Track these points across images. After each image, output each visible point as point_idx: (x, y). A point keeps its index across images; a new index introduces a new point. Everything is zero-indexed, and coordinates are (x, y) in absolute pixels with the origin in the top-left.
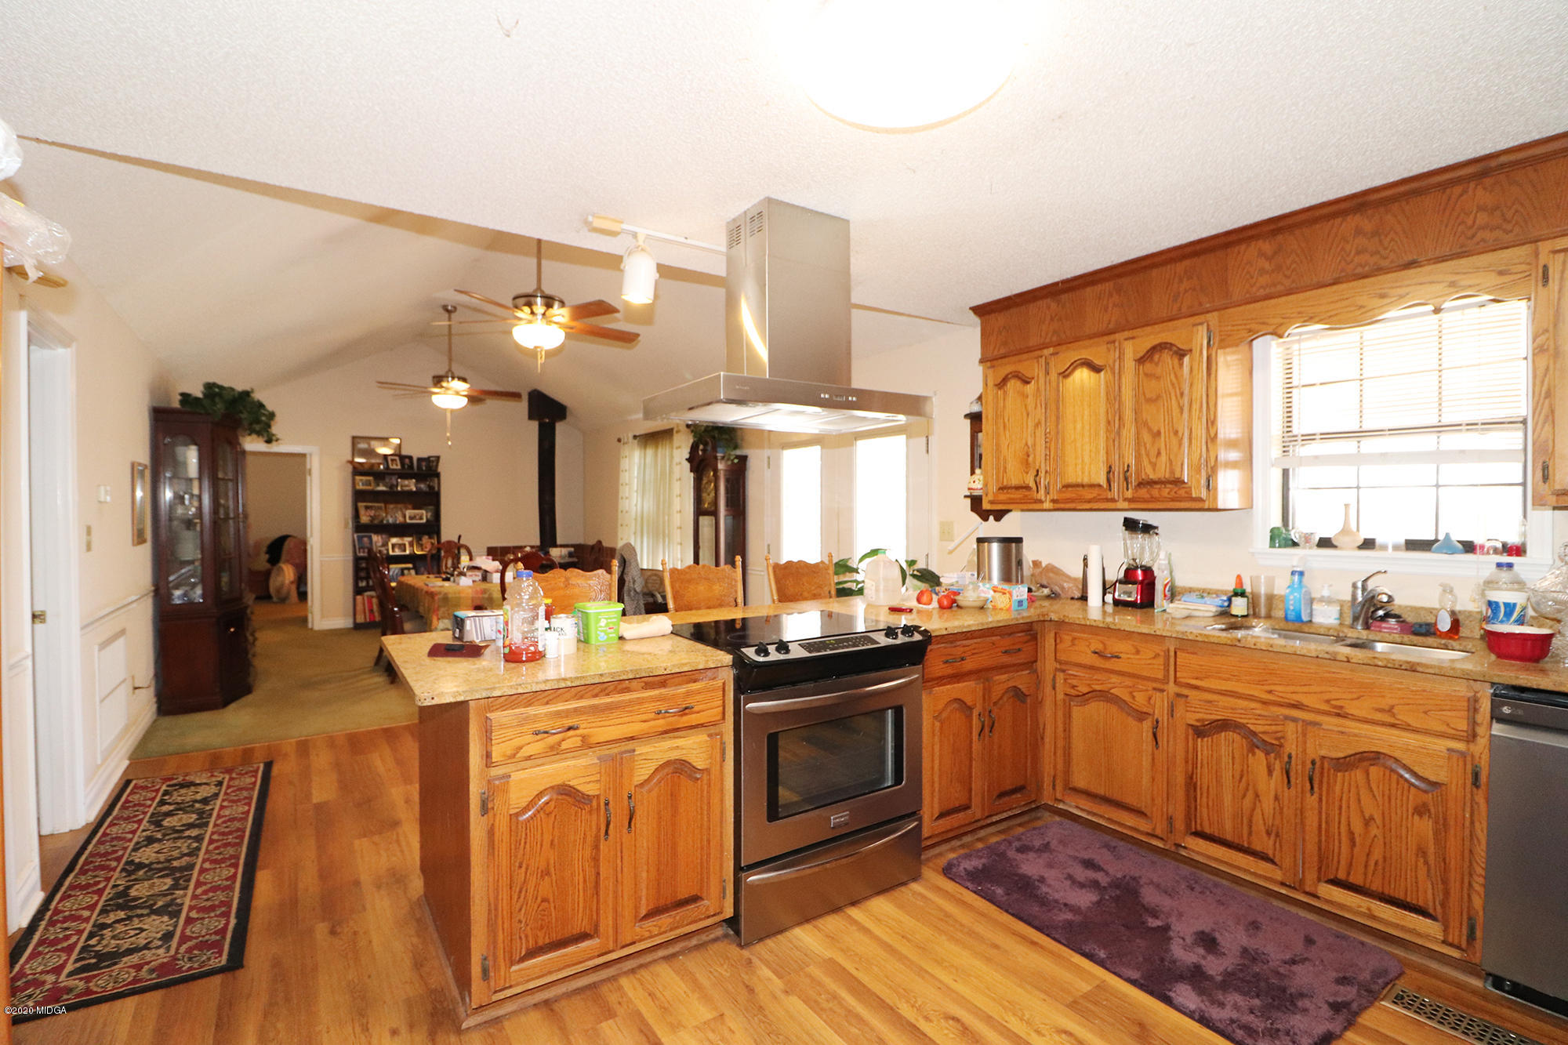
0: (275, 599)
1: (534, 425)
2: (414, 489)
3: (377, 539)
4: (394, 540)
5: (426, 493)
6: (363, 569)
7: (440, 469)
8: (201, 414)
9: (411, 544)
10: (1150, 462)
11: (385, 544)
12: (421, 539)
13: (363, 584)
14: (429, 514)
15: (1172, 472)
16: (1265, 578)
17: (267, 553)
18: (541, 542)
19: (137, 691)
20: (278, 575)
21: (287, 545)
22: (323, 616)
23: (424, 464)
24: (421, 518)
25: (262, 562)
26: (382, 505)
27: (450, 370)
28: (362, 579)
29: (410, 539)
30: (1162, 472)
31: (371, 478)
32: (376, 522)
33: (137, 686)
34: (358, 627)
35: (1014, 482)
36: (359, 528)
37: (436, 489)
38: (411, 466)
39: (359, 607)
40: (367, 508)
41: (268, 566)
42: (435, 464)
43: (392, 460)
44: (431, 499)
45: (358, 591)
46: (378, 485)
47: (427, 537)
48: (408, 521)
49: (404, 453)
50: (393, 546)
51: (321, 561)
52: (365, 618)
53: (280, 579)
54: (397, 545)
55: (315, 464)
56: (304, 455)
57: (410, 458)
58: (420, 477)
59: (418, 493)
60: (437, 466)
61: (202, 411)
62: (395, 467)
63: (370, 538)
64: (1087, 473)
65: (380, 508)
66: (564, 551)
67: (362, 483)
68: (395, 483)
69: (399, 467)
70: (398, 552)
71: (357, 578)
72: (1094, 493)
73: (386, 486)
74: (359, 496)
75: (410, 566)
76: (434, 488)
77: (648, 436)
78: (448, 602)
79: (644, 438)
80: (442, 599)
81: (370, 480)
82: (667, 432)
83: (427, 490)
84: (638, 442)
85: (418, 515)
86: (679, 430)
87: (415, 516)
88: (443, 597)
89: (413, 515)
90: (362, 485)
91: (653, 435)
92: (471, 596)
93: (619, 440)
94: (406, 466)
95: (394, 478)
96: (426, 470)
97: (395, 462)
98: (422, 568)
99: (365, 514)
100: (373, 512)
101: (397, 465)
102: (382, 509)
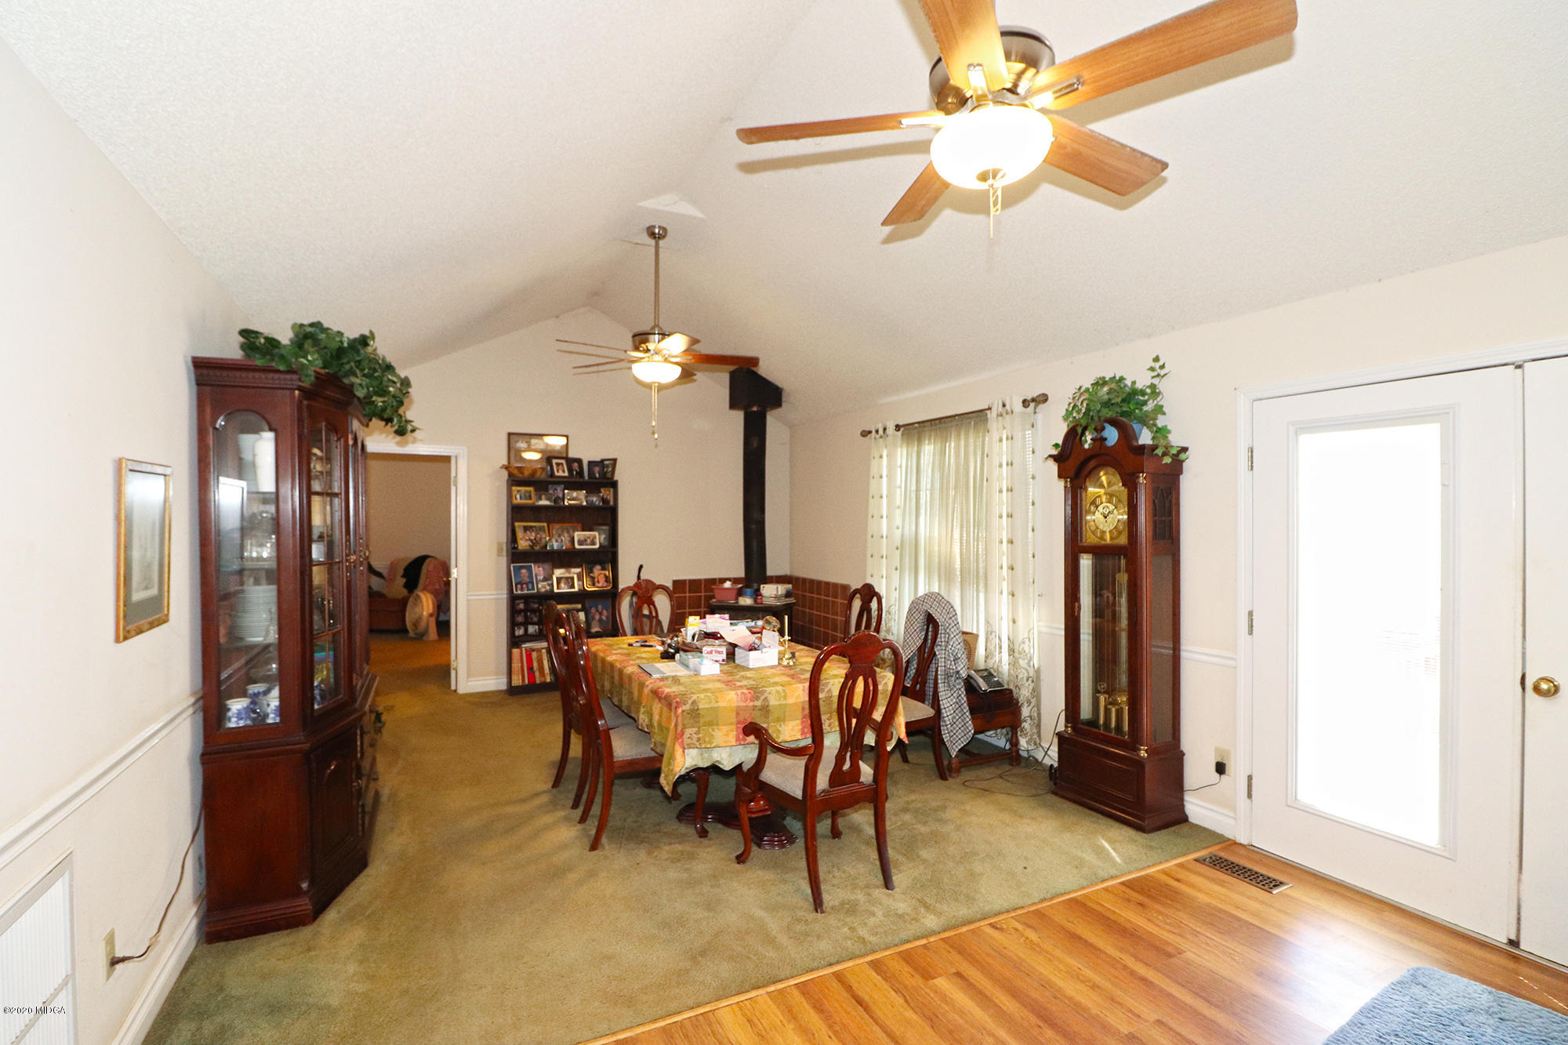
0: (411, 634)
1: (739, 416)
2: (585, 504)
3: (538, 571)
4: (559, 572)
5: (598, 508)
6: (521, 611)
7: (618, 476)
8: (278, 371)
9: (580, 578)
11: (548, 578)
12: (592, 572)
13: (520, 632)
14: (603, 537)
17: (403, 576)
18: (746, 574)
19: (119, 967)
20: (415, 604)
21: (427, 567)
22: (469, 675)
23: (597, 469)
24: (593, 543)
25: (398, 588)
26: (545, 524)
27: (656, 325)
28: (519, 625)
29: (578, 570)
31: (531, 489)
32: (537, 548)
33: (119, 954)
34: (512, 691)
36: (517, 556)
37: (612, 503)
38: (581, 473)
39: (516, 665)
40: (526, 529)
41: (405, 592)
42: (610, 469)
43: (558, 464)
44: (606, 516)
45: (514, 642)
46: (540, 499)
47: (598, 567)
48: (577, 546)
49: (572, 454)
50: (559, 580)
51: (468, 600)
52: (523, 680)
53: (417, 610)
54: (565, 580)
55: (461, 471)
56: (446, 459)
57: (579, 461)
58: (592, 487)
59: (590, 508)
60: (613, 472)
61: (282, 368)
62: (560, 474)
63: (529, 569)
65: (541, 529)
66: (781, 589)
67: (520, 496)
68: (561, 495)
69: (566, 474)
70: (564, 589)
71: (513, 624)
73: (550, 501)
74: (517, 513)
75: (579, 606)
76: (608, 502)
77: (925, 424)
78: (699, 717)
79: (916, 428)
80: (689, 714)
81: (530, 492)
82: (971, 415)
83: (601, 504)
84: (902, 435)
85: (589, 538)
86: (1009, 410)
87: (586, 540)
88: (690, 710)
89: (582, 539)
90: (521, 498)
91: (937, 422)
92: (735, 705)
93: (866, 434)
94: (575, 473)
95: (560, 488)
96: (599, 478)
97: (560, 467)
98: (593, 610)
99: (524, 537)
100: (533, 534)
101: (564, 471)
102: (544, 531)
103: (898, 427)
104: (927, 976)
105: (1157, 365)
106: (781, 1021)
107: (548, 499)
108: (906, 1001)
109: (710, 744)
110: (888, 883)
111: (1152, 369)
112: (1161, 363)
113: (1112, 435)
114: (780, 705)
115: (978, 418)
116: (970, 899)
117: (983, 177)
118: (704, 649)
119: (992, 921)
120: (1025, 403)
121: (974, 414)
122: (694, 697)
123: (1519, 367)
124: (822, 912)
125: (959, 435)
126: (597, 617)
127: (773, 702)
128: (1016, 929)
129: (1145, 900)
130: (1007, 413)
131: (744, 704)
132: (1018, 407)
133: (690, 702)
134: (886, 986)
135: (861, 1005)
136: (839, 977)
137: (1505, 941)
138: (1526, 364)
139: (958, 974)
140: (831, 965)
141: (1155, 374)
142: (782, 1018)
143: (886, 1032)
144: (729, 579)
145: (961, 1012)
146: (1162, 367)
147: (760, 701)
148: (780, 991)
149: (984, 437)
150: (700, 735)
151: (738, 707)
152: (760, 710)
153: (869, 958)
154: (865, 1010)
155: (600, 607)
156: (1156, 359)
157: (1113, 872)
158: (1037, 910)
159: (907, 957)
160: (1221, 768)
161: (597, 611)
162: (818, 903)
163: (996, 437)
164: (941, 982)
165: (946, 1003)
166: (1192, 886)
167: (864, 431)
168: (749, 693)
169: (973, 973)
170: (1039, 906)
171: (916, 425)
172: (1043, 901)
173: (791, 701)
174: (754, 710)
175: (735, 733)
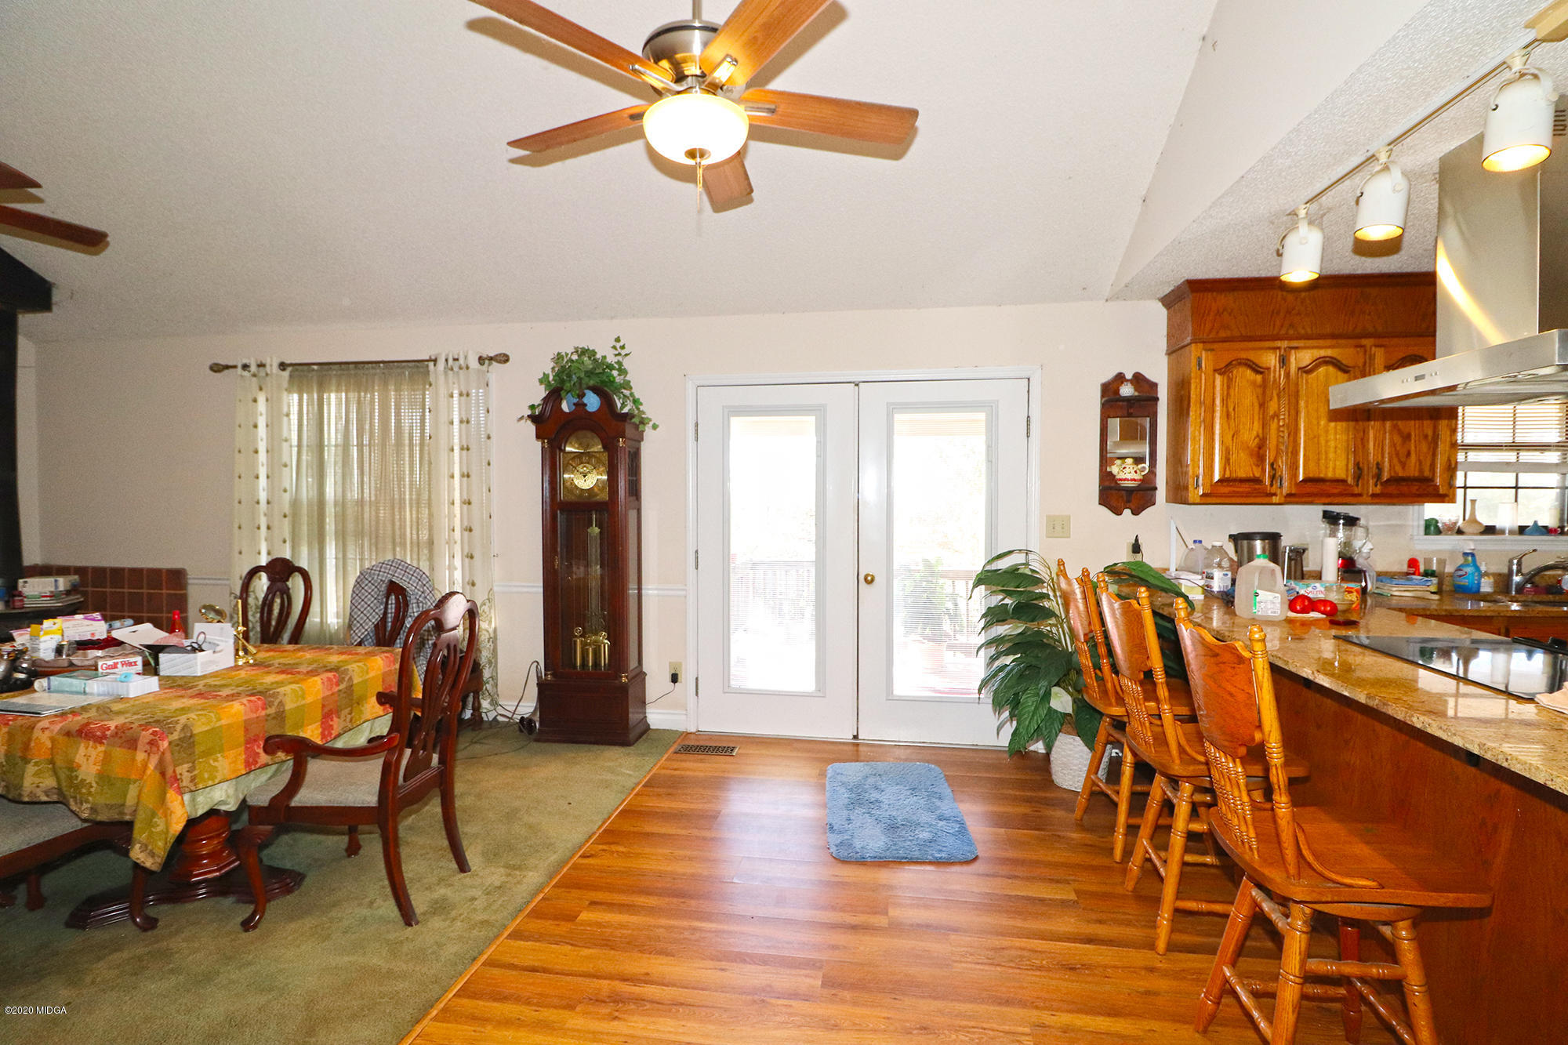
10: (1400, 462)
15: (1421, 471)
16: (1437, 560)
30: (1412, 470)
35: (1241, 474)
64: (1331, 469)
72: (1340, 488)
77: (333, 367)
78: (194, 746)
79: (313, 370)
80: (178, 745)
82: (404, 364)
84: (291, 376)
86: (464, 365)
88: (180, 739)
91: (351, 366)
92: (244, 718)
93: (217, 368)
103: (283, 366)
104: (571, 918)
105: (618, 345)
106: (474, 1031)
108: (572, 945)
109: (213, 780)
110: (463, 867)
111: (614, 347)
112: (621, 344)
113: (592, 402)
114: (298, 707)
115: (417, 370)
116: (549, 846)
117: (691, 154)
118: (100, 664)
119: (580, 854)
120: (481, 360)
121: (410, 364)
122: (183, 719)
123: (857, 385)
124: (417, 923)
125: (385, 384)
127: (289, 706)
128: (603, 850)
129: (670, 791)
130: (461, 368)
131: (255, 716)
132: (474, 363)
133: (179, 727)
134: (544, 945)
135: (538, 971)
136: (490, 963)
137: (851, 737)
138: (861, 384)
139: (593, 903)
140: (474, 959)
141: (617, 352)
142: (473, 1029)
143: (580, 976)
145: (622, 926)
146: (623, 347)
147: (274, 708)
148: (445, 1010)
149: (424, 390)
150: (196, 772)
151: (245, 721)
152: (274, 718)
153: (506, 934)
154: (544, 972)
156: (618, 340)
157: (635, 781)
158: (605, 830)
159: (536, 914)
160: (675, 679)
162: (408, 916)
163: (443, 391)
164: (584, 916)
165: (605, 927)
166: (688, 769)
167: (216, 364)
168: (259, 699)
169: (600, 896)
170: (604, 827)
171: (315, 367)
172: (604, 823)
173: (309, 699)
174: (267, 720)
175: (244, 757)
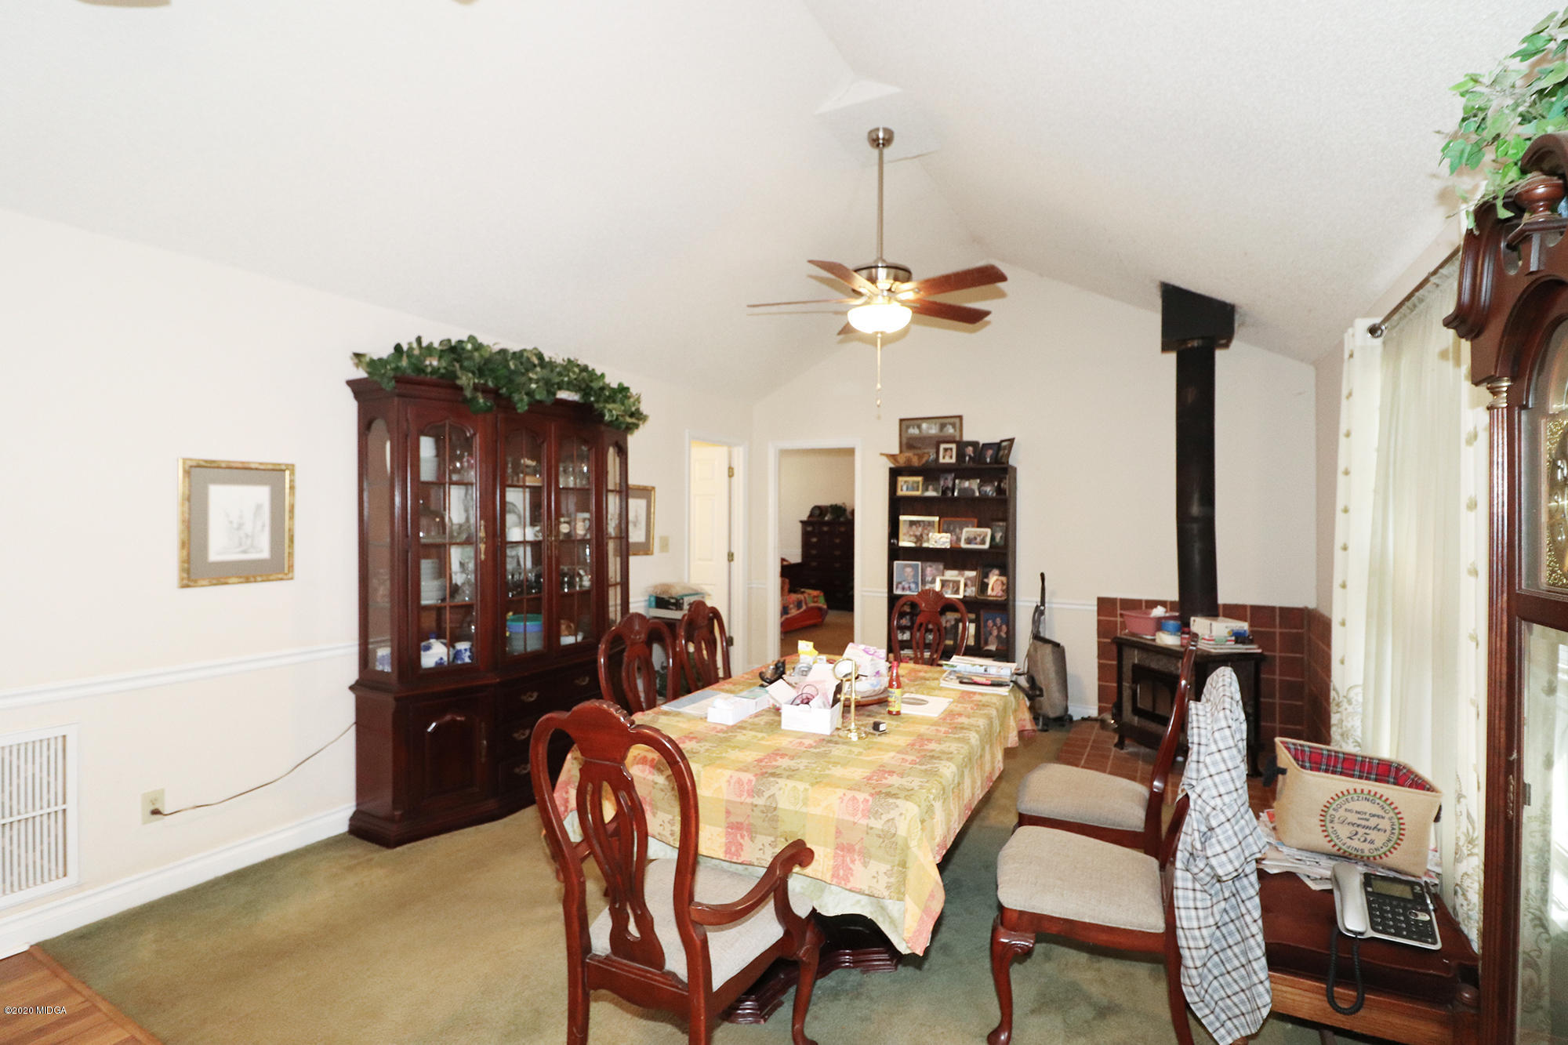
2: (977, 494)
5: (991, 499)
7: (1014, 460)
9: (970, 583)
12: (984, 575)
24: (983, 542)
28: (902, 628)
31: (920, 479)
36: (898, 553)
44: (999, 509)
46: (928, 489)
48: (963, 545)
51: (863, 597)
54: (950, 583)
56: (850, 452)
58: (985, 475)
59: (984, 499)
60: (1009, 455)
67: (902, 486)
70: (949, 594)
74: (899, 506)
75: (973, 616)
76: (1006, 493)
81: (918, 482)
83: (995, 494)
85: (980, 535)
87: (975, 538)
89: (972, 536)
90: (907, 490)
94: (967, 458)
95: (950, 477)
96: (990, 463)
97: (949, 452)
98: (990, 623)
99: (908, 532)
100: (920, 529)
101: (951, 457)
102: (933, 526)
107: (935, 490)
126: (995, 633)
144: (1163, 603)
155: (998, 621)
161: (995, 624)
